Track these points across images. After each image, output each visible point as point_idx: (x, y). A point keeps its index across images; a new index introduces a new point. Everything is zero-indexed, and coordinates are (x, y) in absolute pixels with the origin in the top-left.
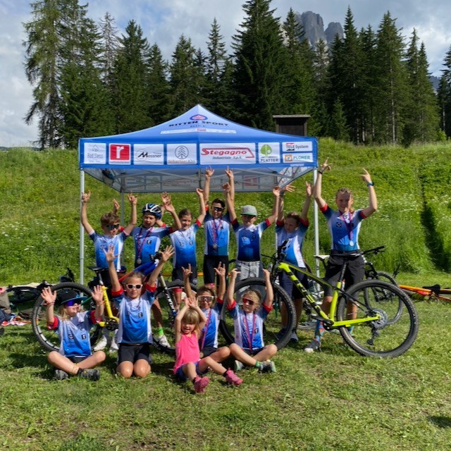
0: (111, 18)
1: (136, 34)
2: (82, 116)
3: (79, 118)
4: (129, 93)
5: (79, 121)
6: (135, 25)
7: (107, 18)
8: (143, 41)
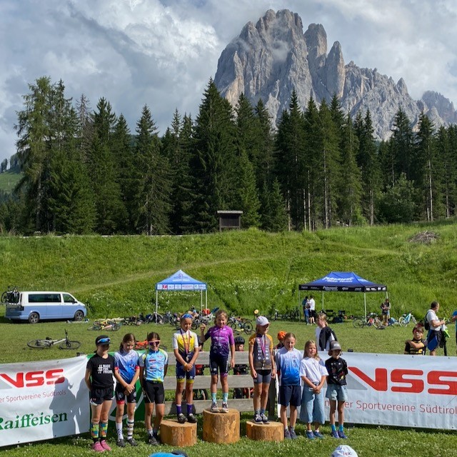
0: (86, 99)
1: (106, 109)
2: (70, 196)
3: (68, 196)
4: (103, 169)
5: (68, 199)
6: (105, 102)
7: (83, 99)
8: (112, 116)
